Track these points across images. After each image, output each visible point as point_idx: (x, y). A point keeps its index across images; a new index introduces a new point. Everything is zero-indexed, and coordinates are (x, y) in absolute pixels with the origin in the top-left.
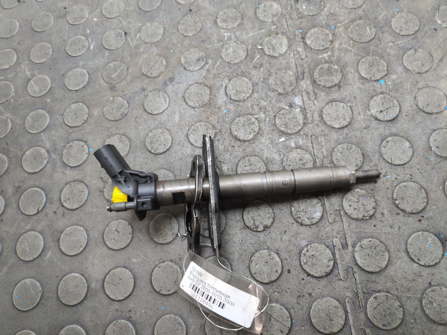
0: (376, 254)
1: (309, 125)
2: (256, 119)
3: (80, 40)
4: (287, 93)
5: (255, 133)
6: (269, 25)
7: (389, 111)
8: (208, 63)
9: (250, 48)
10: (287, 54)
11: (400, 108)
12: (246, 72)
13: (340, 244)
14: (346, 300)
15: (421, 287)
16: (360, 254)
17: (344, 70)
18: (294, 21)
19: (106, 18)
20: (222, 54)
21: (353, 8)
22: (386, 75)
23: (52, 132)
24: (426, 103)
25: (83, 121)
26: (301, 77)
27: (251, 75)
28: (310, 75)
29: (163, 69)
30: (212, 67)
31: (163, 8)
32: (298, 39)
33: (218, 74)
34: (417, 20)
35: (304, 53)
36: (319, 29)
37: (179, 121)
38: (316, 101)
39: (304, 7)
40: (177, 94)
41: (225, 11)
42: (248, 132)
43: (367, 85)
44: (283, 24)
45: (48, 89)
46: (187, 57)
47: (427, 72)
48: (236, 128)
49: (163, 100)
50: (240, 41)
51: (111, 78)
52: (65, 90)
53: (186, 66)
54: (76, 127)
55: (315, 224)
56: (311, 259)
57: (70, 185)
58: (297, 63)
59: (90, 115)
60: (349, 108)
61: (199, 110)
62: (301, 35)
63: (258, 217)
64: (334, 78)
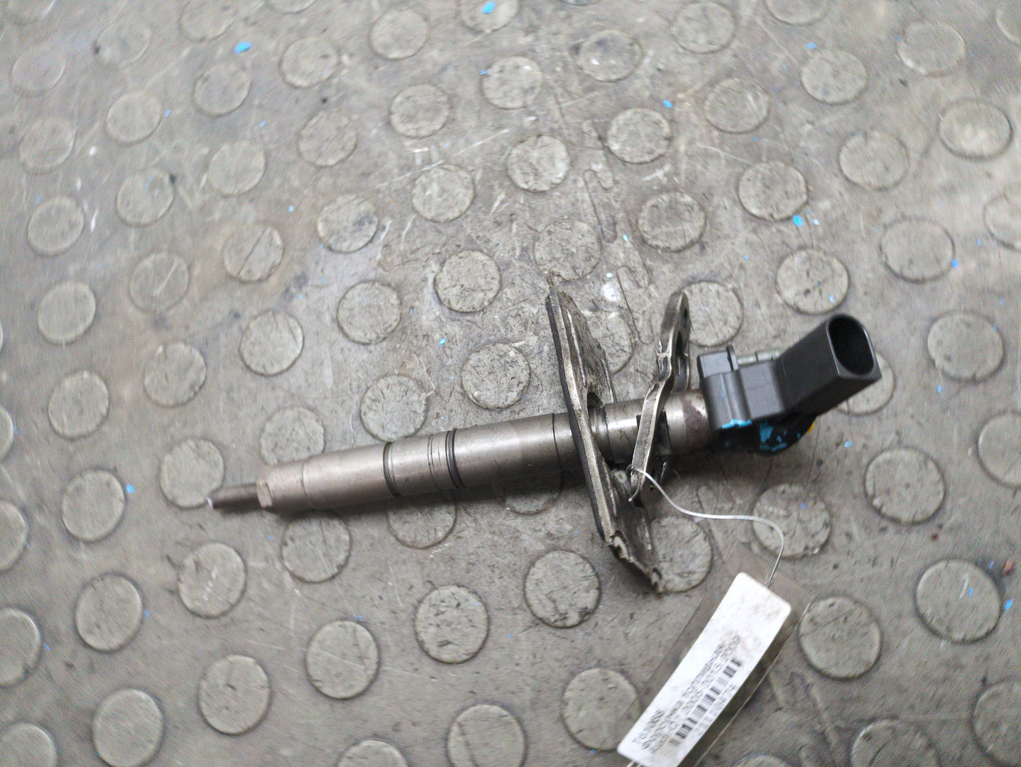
1: (645, 348)
2: (519, 350)
3: (60, 210)
4: (582, 278)
5: (521, 387)
6: (518, 116)
7: (825, 288)
8: (384, 228)
9: (478, 177)
10: (570, 184)
11: (849, 277)
12: (478, 237)
16: (813, 640)
17: (706, 204)
18: (574, 99)
19: (119, 143)
20: (415, 201)
22: (807, 203)
23: (28, 460)
24: (906, 257)
25: (98, 420)
26: (609, 234)
27: (491, 244)
28: (631, 225)
29: (275, 257)
30: (396, 235)
32: (591, 141)
33: (413, 252)
34: (860, 65)
35: (609, 174)
36: (636, 113)
37: (334, 382)
38: (652, 288)
39: (595, 62)
40: (319, 317)
41: (409, 92)
42: (505, 386)
43: (766, 233)
44: (549, 111)
46: (331, 218)
47: (897, 184)
48: (474, 380)
49: (286, 335)
50: (454, 162)
51: (153, 299)
52: (41, 345)
53: (332, 241)
54: (84, 436)
55: (697, 586)
58: (596, 202)
59: (113, 401)
60: (731, 294)
61: (379, 349)
62: (596, 130)
63: (563, 593)
64: (685, 227)
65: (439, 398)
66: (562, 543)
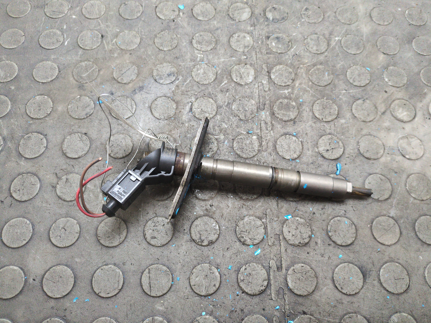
0: (305, 279)
1: (263, 153)
3: (55, 34)
5: (213, 152)
6: (240, 55)
7: (334, 151)
8: (179, 79)
9: (219, 72)
10: (252, 85)
11: (344, 150)
12: (213, 94)
13: (276, 266)
14: (274, 319)
15: (341, 313)
16: (292, 277)
17: (300, 107)
18: (262, 55)
19: (85, 17)
20: (193, 73)
21: (316, 54)
22: (336, 118)
23: (12, 121)
24: (367, 149)
25: (46, 115)
26: (262, 107)
27: (217, 98)
28: (270, 107)
29: (134, 77)
30: (182, 83)
31: (143, 19)
32: (264, 72)
33: (187, 91)
34: (369, 75)
35: (268, 86)
36: (284, 67)
38: (272, 132)
39: (274, 44)
40: (144, 103)
41: (202, 33)
43: (318, 125)
44: (252, 56)
45: (14, 76)
46: (159, 69)
47: (370, 121)
49: (129, 106)
50: (211, 64)
51: (81, 77)
52: (32, 81)
53: (157, 78)
54: (38, 119)
55: (256, 245)
56: (248, 278)
57: (23, 176)
58: (260, 94)
59: (53, 110)
60: (300, 142)
61: (163, 122)
62: (268, 69)
63: (205, 232)
64: (290, 114)
65: (180, 147)
66: (210, 214)
